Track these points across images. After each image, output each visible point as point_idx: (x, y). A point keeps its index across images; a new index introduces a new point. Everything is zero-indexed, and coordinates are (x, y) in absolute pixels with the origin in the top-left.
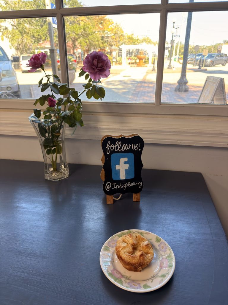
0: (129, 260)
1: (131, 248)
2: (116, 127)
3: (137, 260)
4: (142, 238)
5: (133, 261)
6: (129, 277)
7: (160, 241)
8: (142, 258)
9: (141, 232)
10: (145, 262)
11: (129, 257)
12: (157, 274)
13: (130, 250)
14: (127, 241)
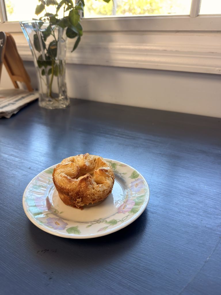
0: (62, 184)
1: (74, 170)
2: (132, 47)
3: (74, 186)
4: (102, 162)
5: (68, 186)
6: (60, 212)
7: (137, 178)
8: (83, 184)
9: (114, 163)
10: (88, 192)
11: (64, 178)
12: (105, 219)
13: (72, 171)
14: (78, 161)
